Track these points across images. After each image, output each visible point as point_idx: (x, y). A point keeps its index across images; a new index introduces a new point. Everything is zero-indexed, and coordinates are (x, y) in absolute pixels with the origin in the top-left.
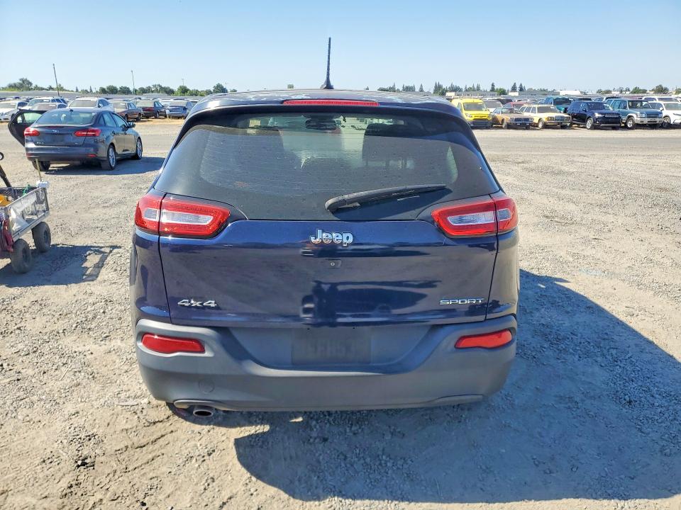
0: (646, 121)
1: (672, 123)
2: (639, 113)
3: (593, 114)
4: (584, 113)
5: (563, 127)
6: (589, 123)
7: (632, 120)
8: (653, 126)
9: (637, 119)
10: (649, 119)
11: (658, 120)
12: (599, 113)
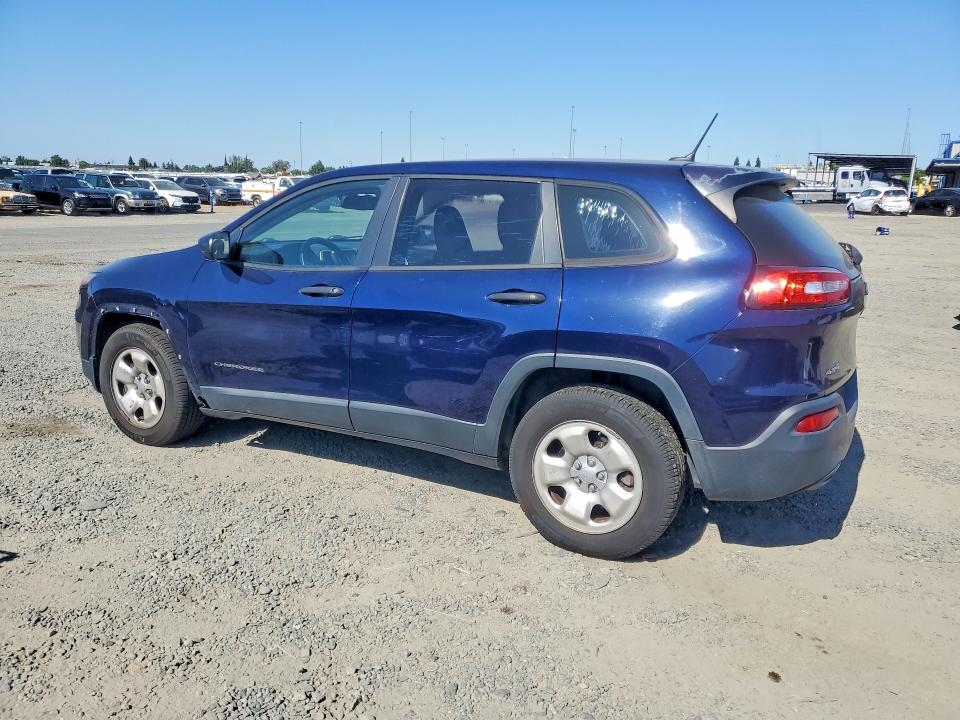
0: (142, 203)
1: (171, 206)
2: (130, 193)
3: (72, 193)
4: (54, 191)
5: (28, 212)
6: (67, 207)
7: (124, 202)
8: (150, 210)
9: (131, 202)
10: (146, 202)
11: (155, 202)
12: (80, 193)
